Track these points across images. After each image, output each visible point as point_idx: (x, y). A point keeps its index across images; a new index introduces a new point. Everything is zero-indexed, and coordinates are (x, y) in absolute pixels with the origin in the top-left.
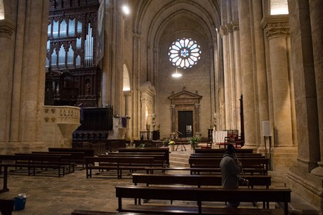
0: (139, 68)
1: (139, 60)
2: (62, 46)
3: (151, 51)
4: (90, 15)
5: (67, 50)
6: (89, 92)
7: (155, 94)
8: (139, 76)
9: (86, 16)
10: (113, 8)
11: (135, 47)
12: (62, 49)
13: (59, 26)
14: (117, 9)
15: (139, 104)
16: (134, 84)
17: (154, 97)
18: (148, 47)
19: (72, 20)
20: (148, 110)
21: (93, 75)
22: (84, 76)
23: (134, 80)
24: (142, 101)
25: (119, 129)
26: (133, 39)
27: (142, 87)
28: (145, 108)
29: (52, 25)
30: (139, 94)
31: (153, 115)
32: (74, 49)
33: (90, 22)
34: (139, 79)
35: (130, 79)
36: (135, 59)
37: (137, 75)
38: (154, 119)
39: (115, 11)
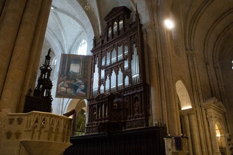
0: (199, 84)
1: (197, 75)
2: (113, 71)
3: (211, 67)
4: (134, 37)
5: (117, 74)
6: (138, 111)
7: (225, 110)
8: (200, 91)
9: (131, 39)
10: (154, 25)
11: (190, 64)
12: (114, 74)
13: (111, 55)
14: (159, 25)
15: (206, 123)
16: (196, 100)
17: (224, 114)
18: (207, 64)
19: (120, 46)
20: (220, 129)
21: (141, 92)
22: (133, 94)
23: (195, 96)
24: (209, 119)
25: (173, 152)
26: (188, 57)
27: (206, 103)
28: (214, 127)
29: (106, 56)
30: (204, 111)
31: (227, 135)
32: (123, 71)
33: (134, 43)
34: (201, 95)
35: (190, 96)
36: (193, 76)
37: (197, 91)
38: (229, 140)
39: (157, 26)
